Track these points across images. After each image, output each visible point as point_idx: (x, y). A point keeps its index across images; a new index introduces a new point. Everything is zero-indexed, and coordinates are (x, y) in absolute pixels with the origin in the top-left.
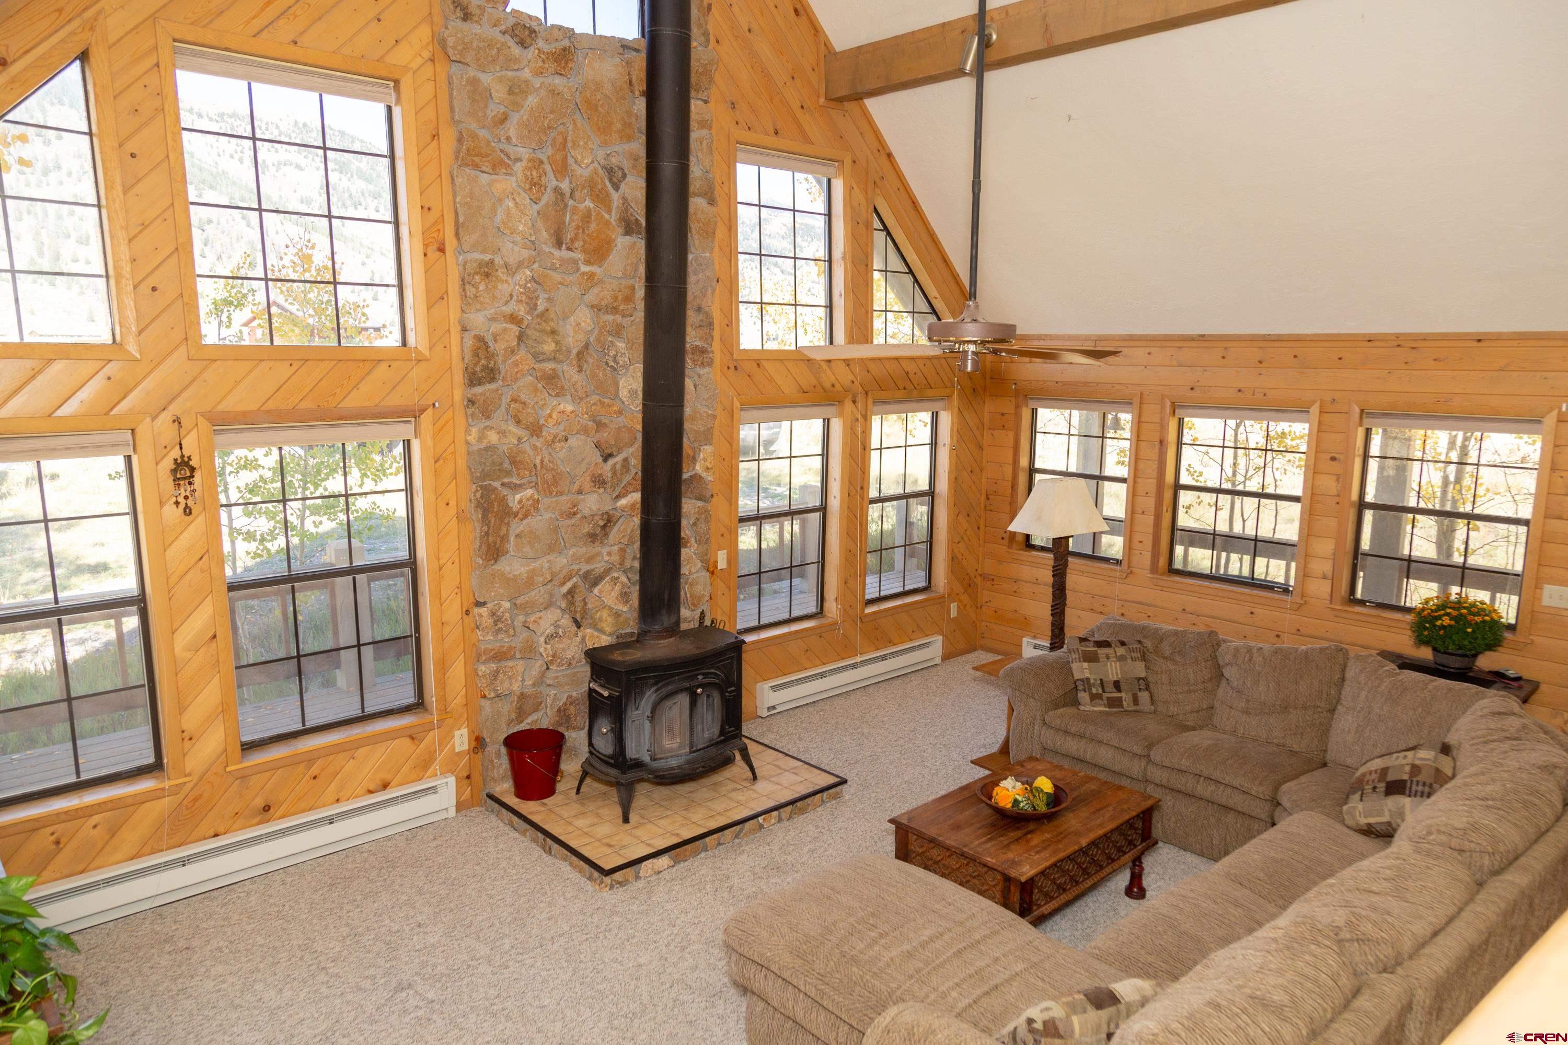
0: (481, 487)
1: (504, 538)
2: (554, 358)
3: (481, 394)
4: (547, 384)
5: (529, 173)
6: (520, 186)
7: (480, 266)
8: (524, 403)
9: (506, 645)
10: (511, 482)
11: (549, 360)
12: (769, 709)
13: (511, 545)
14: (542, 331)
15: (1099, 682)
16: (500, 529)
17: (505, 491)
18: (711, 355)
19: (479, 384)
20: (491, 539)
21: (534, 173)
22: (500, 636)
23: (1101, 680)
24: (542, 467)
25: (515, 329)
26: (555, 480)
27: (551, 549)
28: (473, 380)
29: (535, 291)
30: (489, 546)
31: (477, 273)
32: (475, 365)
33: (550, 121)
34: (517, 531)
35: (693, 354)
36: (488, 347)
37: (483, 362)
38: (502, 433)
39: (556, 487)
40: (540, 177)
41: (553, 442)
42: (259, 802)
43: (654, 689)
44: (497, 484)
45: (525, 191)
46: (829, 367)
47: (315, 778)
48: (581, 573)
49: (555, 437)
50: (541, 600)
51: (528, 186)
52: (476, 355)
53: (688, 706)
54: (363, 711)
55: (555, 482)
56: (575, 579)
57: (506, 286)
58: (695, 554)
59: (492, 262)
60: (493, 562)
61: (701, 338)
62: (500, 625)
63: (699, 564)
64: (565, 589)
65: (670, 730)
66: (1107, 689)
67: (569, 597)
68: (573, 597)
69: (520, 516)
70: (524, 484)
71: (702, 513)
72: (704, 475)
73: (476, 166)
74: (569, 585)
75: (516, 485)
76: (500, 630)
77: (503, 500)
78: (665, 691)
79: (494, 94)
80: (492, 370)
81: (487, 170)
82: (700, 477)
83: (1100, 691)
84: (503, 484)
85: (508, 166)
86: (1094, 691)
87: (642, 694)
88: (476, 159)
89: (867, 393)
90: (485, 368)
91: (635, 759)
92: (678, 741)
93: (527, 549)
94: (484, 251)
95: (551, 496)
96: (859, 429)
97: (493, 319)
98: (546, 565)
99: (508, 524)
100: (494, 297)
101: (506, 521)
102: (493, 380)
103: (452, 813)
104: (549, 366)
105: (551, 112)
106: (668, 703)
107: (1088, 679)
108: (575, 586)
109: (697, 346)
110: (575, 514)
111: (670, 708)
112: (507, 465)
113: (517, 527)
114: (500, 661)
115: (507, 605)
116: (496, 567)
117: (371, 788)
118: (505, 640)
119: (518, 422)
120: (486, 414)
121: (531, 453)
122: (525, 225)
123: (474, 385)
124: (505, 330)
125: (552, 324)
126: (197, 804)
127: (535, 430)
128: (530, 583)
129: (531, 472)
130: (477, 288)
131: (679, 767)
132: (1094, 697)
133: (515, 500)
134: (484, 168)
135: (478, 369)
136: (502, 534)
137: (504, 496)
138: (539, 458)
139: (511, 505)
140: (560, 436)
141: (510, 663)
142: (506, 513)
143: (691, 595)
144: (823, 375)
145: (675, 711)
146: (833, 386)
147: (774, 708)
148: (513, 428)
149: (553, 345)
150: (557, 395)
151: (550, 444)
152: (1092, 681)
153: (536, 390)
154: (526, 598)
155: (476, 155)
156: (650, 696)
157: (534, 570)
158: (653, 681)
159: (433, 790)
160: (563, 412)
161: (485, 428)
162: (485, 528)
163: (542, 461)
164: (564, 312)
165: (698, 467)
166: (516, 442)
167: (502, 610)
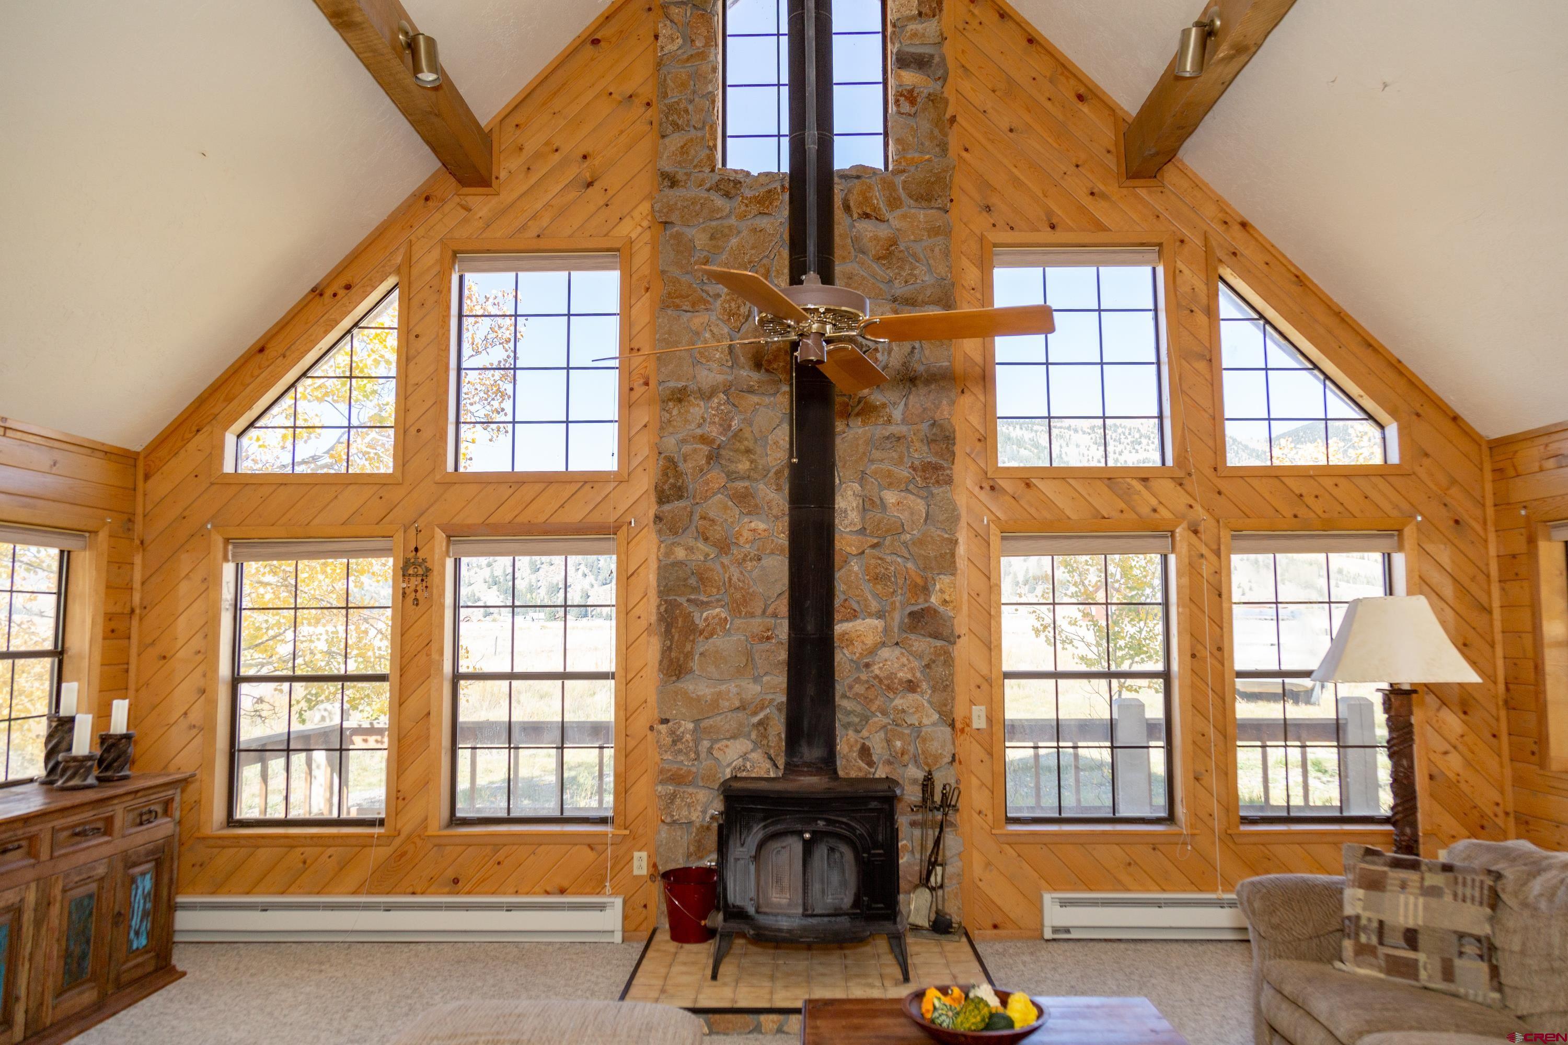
0: (666, 601)
1: (689, 656)
2: (749, 477)
3: (669, 512)
4: (740, 502)
5: (727, 306)
6: (719, 319)
7: (673, 393)
8: (713, 520)
9: (685, 768)
10: (698, 600)
11: (743, 478)
12: (1056, 930)
13: (695, 664)
14: (736, 451)
15: (1375, 925)
16: (684, 645)
17: (692, 609)
18: (948, 472)
19: (668, 502)
20: (673, 655)
21: (733, 305)
22: (680, 758)
23: (1381, 923)
24: (730, 586)
25: (705, 449)
26: (745, 601)
27: (740, 672)
28: (662, 498)
29: (730, 412)
30: (671, 661)
31: (670, 400)
32: (664, 483)
33: (751, 256)
34: (701, 650)
35: (924, 471)
36: (676, 467)
37: (672, 480)
38: (690, 549)
39: (746, 606)
40: (739, 307)
41: (744, 560)
42: (450, 873)
43: (762, 824)
44: (682, 600)
45: (723, 321)
46: (1145, 487)
47: (499, 863)
48: (775, 703)
49: (746, 556)
50: (727, 726)
51: (726, 317)
52: (665, 474)
53: (801, 855)
54: (562, 813)
55: (745, 602)
56: (768, 710)
57: (697, 409)
58: (929, 702)
59: (685, 388)
60: (674, 678)
61: (936, 454)
62: (680, 746)
63: (936, 716)
64: (755, 720)
65: (779, 880)
66: (1387, 940)
67: (761, 728)
68: (766, 729)
69: (705, 634)
70: (712, 602)
71: (940, 655)
72: (941, 609)
73: (677, 307)
74: (761, 715)
75: (702, 603)
76: (680, 751)
77: (688, 617)
78: (772, 829)
79: (697, 243)
80: (680, 488)
81: (687, 308)
82: (935, 611)
83: (1374, 940)
84: (688, 600)
85: (706, 302)
86: (1363, 939)
87: (749, 829)
88: (677, 301)
89: (1218, 522)
90: (673, 486)
91: (738, 907)
92: (788, 896)
93: (712, 669)
94: (679, 379)
95: (740, 617)
96: (1206, 570)
97: (684, 441)
98: (734, 690)
99: (693, 641)
100: (686, 421)
101: (691, 638)
102: (680, 497)
103: (618, 938)
104: (740, 484)
105: (753, 248)
106: (775, 845)
107: (1358, 917)
108: (767, 717)
109: (929, 463)
110: (768, 638)
111: (778, 852)
112: (693, 581)
113: (702, 645)
114: (679, 784)
115: (691, 726)
116: (679, 685)
117: (548, 889)
118: (686, 763)
119: (706, 539)
120: (674, 531)
121: (721, 571)
122: (722, 353)
123: (664, 503)
124: (695, 450)
125: (746, 443)
126: (403, 859)
127: (724, 547)
128: (715, 704)
129: (719, 590)
130: (671, 413)
131: (790, 931)
132: (1362, 951)
133: (700, 618)
134: (684, 308)
135: (666, 487)
136: (686, 650)
137: (690, 612)
138: (727, 575)
139: (697, 622)
140: (752, 555)
141: (690, 790)
142: (691, 630)
143: (923, 752)
144: (1136, 497)
145: (785, 855)
146: (1155, 510)
147: (1067, 930)
148: (701, 545)
149: (748, 463)
150: (749, 513)
151: (741, 563)
152: (1364, 922)
153: (726, 508)
154: (711, 721)
155: (677, 297)
156: (757, 833)
157: (720, 692)
158: (761, 815)
159: (601, 907)
160: (754, 530)
161: (673, 544)
162: (668, 643)
163: (730, 579)
164: (761, 431)
165: (933, 599)
166: (702, 559)
167: (682, 729)
